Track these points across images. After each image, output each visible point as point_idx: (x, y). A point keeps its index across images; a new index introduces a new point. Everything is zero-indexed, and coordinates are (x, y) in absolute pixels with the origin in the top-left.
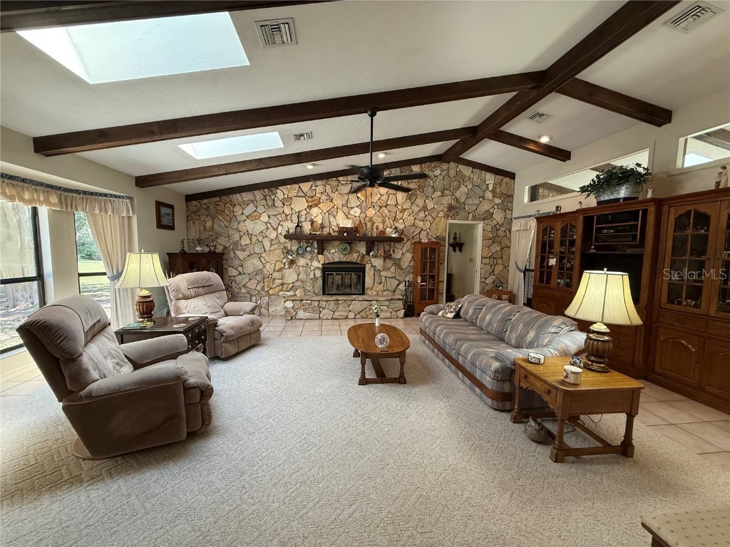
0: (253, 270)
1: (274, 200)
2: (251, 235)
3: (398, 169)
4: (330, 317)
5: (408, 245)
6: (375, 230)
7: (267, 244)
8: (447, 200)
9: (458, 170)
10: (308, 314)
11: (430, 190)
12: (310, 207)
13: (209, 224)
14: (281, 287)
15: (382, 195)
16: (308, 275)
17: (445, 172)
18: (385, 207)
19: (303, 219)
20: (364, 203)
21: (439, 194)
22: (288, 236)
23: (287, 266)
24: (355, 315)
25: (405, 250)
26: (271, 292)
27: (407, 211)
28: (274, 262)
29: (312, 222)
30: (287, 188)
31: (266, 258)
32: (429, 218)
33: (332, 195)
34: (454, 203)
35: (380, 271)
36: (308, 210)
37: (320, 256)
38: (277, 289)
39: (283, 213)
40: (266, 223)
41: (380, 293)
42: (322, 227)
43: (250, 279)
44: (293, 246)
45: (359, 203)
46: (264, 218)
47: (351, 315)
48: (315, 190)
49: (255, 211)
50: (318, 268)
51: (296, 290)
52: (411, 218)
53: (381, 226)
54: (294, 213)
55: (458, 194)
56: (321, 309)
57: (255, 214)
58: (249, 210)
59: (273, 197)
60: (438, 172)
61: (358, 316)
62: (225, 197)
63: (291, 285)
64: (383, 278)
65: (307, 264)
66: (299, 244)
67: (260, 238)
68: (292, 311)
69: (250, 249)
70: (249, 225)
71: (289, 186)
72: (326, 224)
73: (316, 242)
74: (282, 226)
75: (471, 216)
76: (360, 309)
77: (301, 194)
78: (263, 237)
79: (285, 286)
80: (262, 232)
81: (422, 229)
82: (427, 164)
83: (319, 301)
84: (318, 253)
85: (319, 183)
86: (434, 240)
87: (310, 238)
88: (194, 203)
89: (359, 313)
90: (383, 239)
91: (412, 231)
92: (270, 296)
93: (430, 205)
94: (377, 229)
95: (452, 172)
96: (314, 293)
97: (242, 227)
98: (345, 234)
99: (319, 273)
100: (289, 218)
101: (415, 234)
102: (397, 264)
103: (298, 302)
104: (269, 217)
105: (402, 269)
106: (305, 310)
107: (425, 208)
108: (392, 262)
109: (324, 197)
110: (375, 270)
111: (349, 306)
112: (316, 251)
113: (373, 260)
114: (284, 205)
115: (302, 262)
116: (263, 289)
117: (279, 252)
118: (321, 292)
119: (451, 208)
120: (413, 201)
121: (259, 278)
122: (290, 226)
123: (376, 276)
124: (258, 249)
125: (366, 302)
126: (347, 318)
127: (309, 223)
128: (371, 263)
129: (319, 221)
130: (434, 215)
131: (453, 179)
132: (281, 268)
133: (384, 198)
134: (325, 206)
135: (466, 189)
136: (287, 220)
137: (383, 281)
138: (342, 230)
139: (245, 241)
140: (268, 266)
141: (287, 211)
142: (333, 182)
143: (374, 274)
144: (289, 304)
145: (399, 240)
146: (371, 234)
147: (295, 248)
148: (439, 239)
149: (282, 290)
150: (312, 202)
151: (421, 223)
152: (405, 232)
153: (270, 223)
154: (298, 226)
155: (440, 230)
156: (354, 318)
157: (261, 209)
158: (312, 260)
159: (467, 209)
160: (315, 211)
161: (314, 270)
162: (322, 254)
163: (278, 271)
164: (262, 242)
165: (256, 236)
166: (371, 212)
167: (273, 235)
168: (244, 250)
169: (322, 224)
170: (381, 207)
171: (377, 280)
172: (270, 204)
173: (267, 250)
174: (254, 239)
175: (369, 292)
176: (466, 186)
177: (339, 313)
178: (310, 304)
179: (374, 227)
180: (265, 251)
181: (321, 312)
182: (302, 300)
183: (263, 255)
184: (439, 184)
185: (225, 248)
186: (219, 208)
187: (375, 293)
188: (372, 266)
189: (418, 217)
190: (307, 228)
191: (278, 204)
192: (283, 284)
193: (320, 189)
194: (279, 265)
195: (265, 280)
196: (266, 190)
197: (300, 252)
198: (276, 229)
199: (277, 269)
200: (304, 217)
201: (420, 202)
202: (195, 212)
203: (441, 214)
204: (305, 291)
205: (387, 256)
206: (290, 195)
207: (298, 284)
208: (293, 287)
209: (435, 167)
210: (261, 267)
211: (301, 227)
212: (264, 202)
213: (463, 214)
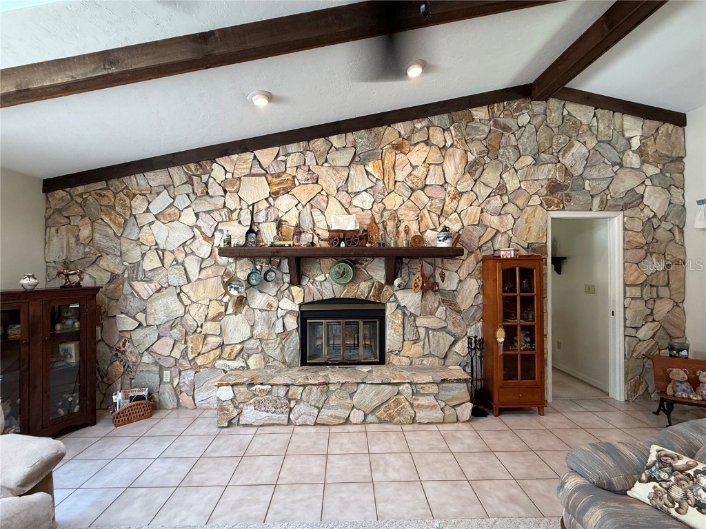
0: (165, 319)
1: (206, 184)
2: (163, 251)
3: (446, 116)
4: (311, 420)
5: (469, 263)
6: (402, 234)
7: (192, 266)
8: (546, 172)
9: (565, 113)
10: (265, 414)
11: (511, 154)
12: (275, 195)
13: (85, 233)
14: (218, 351)
15: (414, 167)
16: (271, 326)
17: (540, 119)
18: (423, 189)
19: (260, 218)
20: (380, 184)
21: (530, 160)
22: (228, 251)
23: (230, 310)
24: (366, 416)
25: (463, 272)
26: (199, 361)
27: (465, 196)
28: (206, 302)
29: (279, 223)
30: (232, 161)
31: (191, 294)
32: (511, 208)
33: (316, 170)
34: (559, 177)
35: (415, 317)
36: (271, 200)
37: (295, 289)
38: (212, 355)
39: (224, 206)
40: (192, 228)
41: (417, 361)
42: (299, 231)
43: (159, 337)
44: (242, 270)
45: (370, 184)
46: (188, 218)
47: (357, 416)
48: (285, 162)
49: (171, 205)
50: (290, 312)
51: (249, 357)
52: (475, 210)
53: (414, 228)
54: (244, 205)
55: (567, 160)
56: (293, 403)
57: (170, 211)
58: (161, 203)
59: (205, 178)
60: (524, 119)
61: (371, 418)
62: (115, 182)
63: (239, 347)
64: (422, 331)
65: (270, 305)
66: (254, 263)
67: (181, 257)
68: (231, 407)
69: (160, 279)
70: (160, 233)
71: (235, 157)
72: (307, 225)
73: (287, 260)
74: (221, 231)
75: (596, 201)
76: (375, 404)
77: (257, 170)
78: (186, 255)
79: (228, 349)
80: (184, 245)
81: (498, 231)
82: (501, 104)
83: (288, 385)
84: (292, 283)
85: (292, 148)
86: (523, 252)
87: (274, 254)
88: (60, 193)
89: (373, 412)
90: (419, 252)
91: (476, 235)
92: (197, 369)
93: (512, 183)
94: (407, 232)
95: (554, 118)
96: (284, 363)
97: (145, 235)
98: (343, 245)
99: (292, 323)
100: (235, 216)
101: (483, 240)
102: (449, 301)
103: (243, 389)
104: (197, 215)
105: (459, 312)
106: (258, 406)
107: (501, 190)
108: (439, 297)
109: (301, 175)
110: (404, 314)
111: (351, 395)
112: (287, 279)
113: (400, 295)
114: (225, 191)
115: (259, 300)
116: (184, 354)
117: (215, 284)
118: (298, 360)
119: (554, 187)
120: (477, 175)
121: (176, 333)
122: (237, 233)
123: (408, 328)
124: (175, 277)
125: (389, 388)
126: (347, 421)
127: (274, 225)
128: (396, 300)
129: (291, 220)
130: (520, 202)
131: (556, 130)
132: (220, 315)
133: (420, 172)
134: (303, 193)
135: (584, 150)
136: (231, 219)
137: (422, 336)
138: (337, 236)
139: (151, 262)
140: (193, 310)
141: (232, 203)
142: (319, 144)
143: (403, 323)
144: (226, 393)
145: (453, 253)
146: (396, 243)
147: (242, 275)
148: (534, 250)
149: (220, 358)
150: (278, 184)
151: (495, 219)
152: (464, 238)
153: (199, 228)
154: (251, 231)
155: (535, 228)
156: (364, 422)
157: (182, 202)
158: (279, 296)
159: (587, 188)
160: (284, 202)
161: (283, 317)
162: (299, 284)
163: (214, 319)
164: (183, 264)
165: (172, 252)
166: (393, 202)
167: (204, 249)
168: (150, 281)
169: (298, 226)
170: (413, 190)
171: (410, 335)
172: (199, 189)
173: (193, 278)
174: (169, 259)
175: (393, 359)
176: (584, 143)
177: (330, 412)
178: (269, 392)
179: (401, 229)
180: (189, 281)
181: (291, 409)
182: (252, 385)
183: (185, 289)
184: (527, 141)
185: (114, 277)
186: (105, 202)
187: (406, 361)
188: (398, 306)
189: (488, 207)
190: (268, 234)
191: (215, 190)
192: (222, 345)
193: (294, 160)
194: (215, 308)
195: (189, 338)
196: (192, 166)
197: (254, 282)
198: (210, 239)
199: (210, 316)
200: (263, 213)
201: (491, 177)
202: (60, 211)
203: (536, 200)
204: (266, 358)
205: (429, 286)
206: (238, 173)
207: (252, 344)
208: (242, 350)
209: (519, 109)
210: (181, 312)
211: (257, 233)
212: (188, 188)
213: (581, 198)
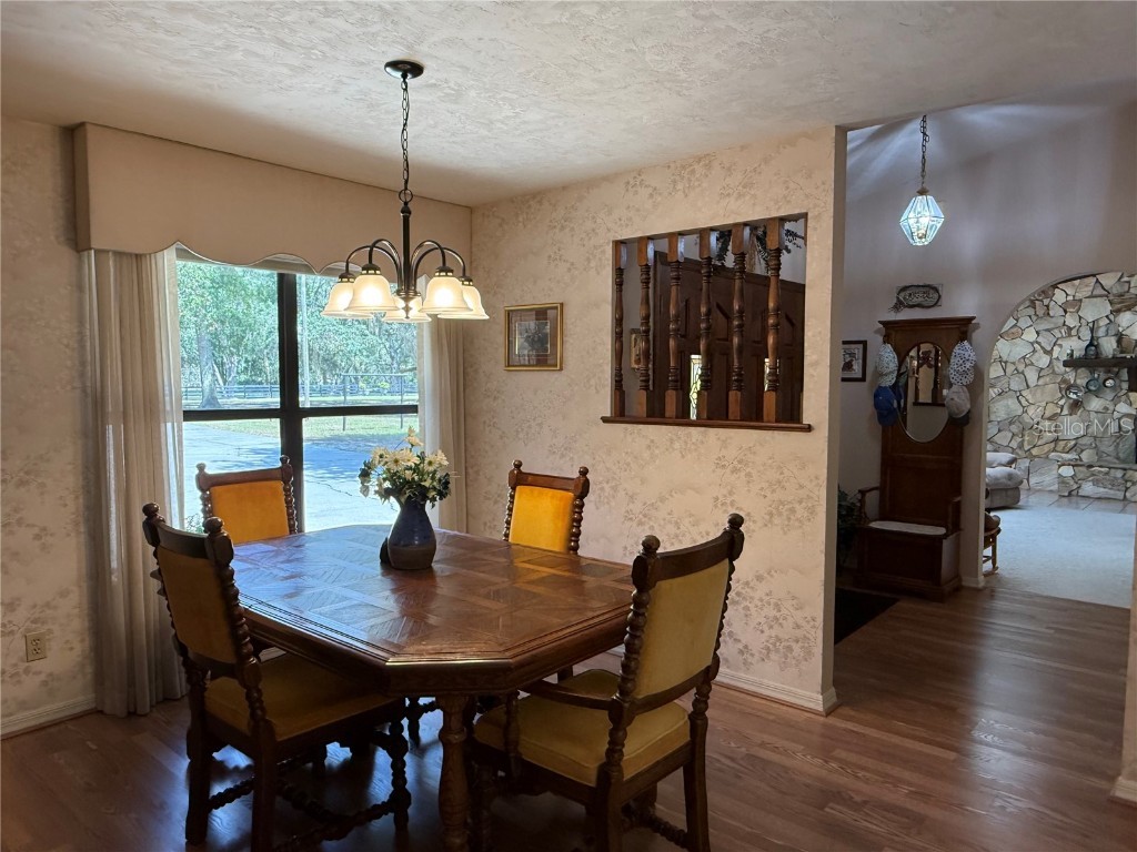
0: (1006, 417)
1: (1047, 306)
2: (1006, 362)
7: (1032, 376)
10: (1102, 490)
12: (1116, 312)
14: (1052, 445)
19: (1101, 332)
22: (1071, 363)
23: (1065, 412)
26: (1035, 452)
28: (1044, 404)
29: (1120, 337)
30: (1074, 285)
31: (1029, 397)
36: (1112, 317)
38: (1046, 448)
39: (1064, 324)
40: (1032, 344)
43: (1000, 431)
44: (1081, 378)
46: (1030, 335)
48: (1129, 282)
49: (1015, 325)
50: (1127, 415)
51: (1082, 451)
54: (1084, 323)
56: (1129, 484)
57: (1014, 330)
59: (1046, 302)
63: (1073, 442)
65: (1106, 409)
66: (1092, 373)
67: (1021, 367)
68: (1072, 482)
69: (1003, 384)
70: (1003, 348)
71: (1077, 283)
73: (1126, 370)
74: (1061, 346)
77: (1099, 291)
78: (1026, 366)
79: (1062, 444)
80: (1024, 358)
83: (1125, 469)
84: (1130, 390)
87: (1113, 365)
92: (1032, 457)
96: (1118, 458)
100: (1074, 332)
103: (1083, 469)
104: (1038, 333)
106: (1096, 483)
112: (1125, 386)
114: (1066, 312)
115: (1095, 404)
116: (1021, 446)
117: (1052, 389)
121: (1014, 428)
122: (1077, 346)
124: (1016, 384)
127: (1114, 339)
129: (1133, 334)
132: (1055, 415)
136: (1070, 335)
139: (996, 371)
140: (1031, 411)
141: (1071, 321)
144: (1067, 471)
147: (1082, 382)
149: (1054, 450)
150: (1120, 303)
153: (1039, 343)
154: (1091, 344)
157: (1024, 322)
158: (1116, 401)
160: (1126, 318)
161: (1119, 419)
163: (1049, 419)
164: (1023, 373)
165: (1014, 363)
167: (1044, 361)
168: (993, 386)
172: (1040, 312)
173: (1032, 384)
174: (1010, 368)
178: (1107, 473)
180: (1028, 387)
181: (1127, 489)
182: (1091, 467)
183: (1024, 393)
190: (1109, 346)
191: (1056, 311)
192: (1056, 440)
194: (1052, 410)
195: (1026, 433)
197: (1093, 388)
198: (1048, 353)
199: (1048, 414)
200: (1103, 329)
204: (1099, 454)
206: (1079, 296)
207: (1085, 441)
208: (1075, 445)
210: (1019, 412)
211: (1096, 347)
212: (1031, 311)
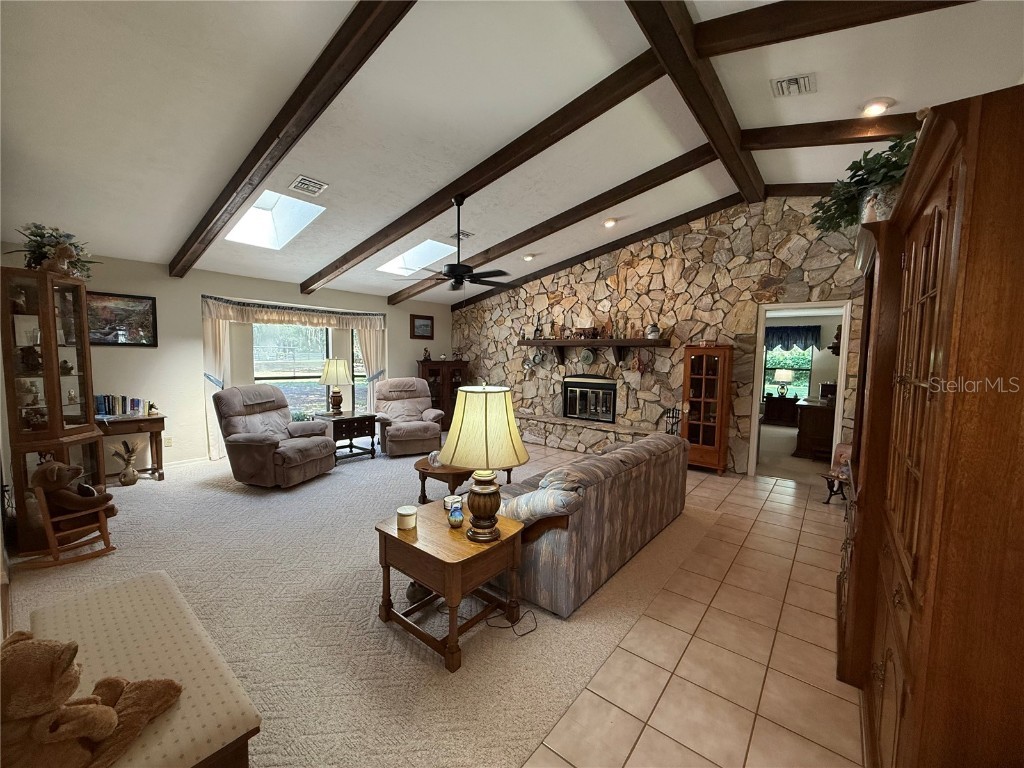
0: (497, 381)
1: (517, 301)
2: (497, 342)
3: (667, 233)
4: (556, 446)
5: (681, 353)
6: (629, 329)
7: (510, 351)
8: (758, 269)
9: (786, 208)
10: (533, 437)
11: (723, 256)
12: (552, 305)
13: (466, 333)
14: (521, 402)
15: (641, 278)
16: (547, 390)
17: (756, 219)
18: (647, 294)
19: (543, 321)
20: (616, 293)
21: (743, 259)
23: (527, 378)
24: (586, 448)
25: (675, 359)
27: (681, 296)
28: (515, 372)
29: (553, 324)
30: (530, 286)
31: (509, 367)
32: (721, 304)
33: (575, 286)
34: (774, 273)
35: (636, 391)
36: (549, 309)
37: (561, 366)
38: (518, 404)
39: (526, 315)
40: (510, 328)
41: (636, 424)
42: (563, 328)
44: (531, 354)
45: (608, 293)
46: (508, 323)
47: (581, 448)
48: (557, 283)
49: (501, 315)
50: (558, 382)
51: (536, 407)
52: (689, 308)
53: (638, 324)
54: (536, 313)
55: (783, 255)
56: (548, 434)
57: (501, 319)
58: (497, 314)
60: (740, 222)
61: (589, 450)
62: (478, 304)
63: (530, 401)
64: (641, 402)
65: (547, 376)
66: (538, 349)
67: (505, 345)
69: (495, 358)
70: (496, 332)
71: (531, 283)
72: (569, 325)
75: (816, 292)
76: (592, 442)
77: (542, 290)
78: (507, 344)
79: (525, 401)
80: (506, 338)
81: (707, 325)
82: (718, 214)
83: (545, 423)
84: (559, 364)
85: (562, 273)
86: (731, 342)
88: (457, 312)
89: (591, 447)
90: (641, 343)
91: (687, 328)
93: (723, 282)
94: (633, 327)
95: (771, 216)
96: (554, 414)
97: (491, 336)
98: (583, 338)
99: (558, 389)
100: (531, 320)
101: (693, 333)
102: (663, 380)
103: (524, 421)
104: (512, 321)
105: (671, 390)
106: (531, 432)
107: (713, 289)
108: (654, 378)
109: (566, 292)
110: (629, 388)
111: (579, 434)
112: (556, 360)
113: (625, 373)
114: (526, 305)
115: (541, 373)
117: (520, 362)
118: (561, 413)
119: (766, 282)
120: (691, 279)
122: (531, 330)
123: (630, 398)
124: (501, 357)
125: (601, 433)
126: (575, 450)
127: (550, 325)
128: (623, 378)
129: (560, 322)
130: (731, 299)
131: (773, 227)
132: (521, 380)
133: (645, 281)
134: (566, 304)
135: (803, 242)
136: (528, 322)
137: (641, 406)
138: (583, 332)
139: (492, 349)
140: (509, 377)
141: (529, 313)
142: (577, 268)
143: (628, 395)
145: (664, 342)
146: (625, 336)
147: (531, 357)
148: (742, 341)
149: (522, 406)
150: (554, 298)
151: (707, 314)
152: (677, 331)
153: (513, 328)
154: (537, 330)
155: (744, 321)
156: (585, 452)
157: (506, 313)
158: (552, 371)
159: (806, 279)
160: (557, 309)
161: (554, 385)
162: (563, 364)
163: (519, 383)
164: (506, 350)
165: (501, 343)
166: (624, 305)
167: (515, 341)
168: (491, 359)
169: (563, 325)
170: (639, 295)
171: (632, 405)
172: (514, 306)
173: (510, 358)
174: (500, 346)
175: (619, 420)
176: (804, 236)
177: (567, 442)
178: (536, 425)
179: (629, 325)
180: (508, 360)
181: (546, 437)
182: (528, 420)
183: (506, 364)
184: (741, 243)
185: (477, 356)
186: (474, 315)
187: (628, 423)
188: (624, 383)
189: (700, 305)
190: (546, 331)
191: (521, 305)
192: (522, 399)
193: (563, 281)
194: (520, 377)
196: (510, 291)
197: (538, 361)
198: (518, 335)
199: (517, 381)
200: (544, 318)
201: (704, 279)
202: (457, 321)
203: (747, 295)
204: (544, 409)
205: (645, 369)
206: (533, 294)
207: (538, 400)
208: (532, 403)
209: (736, 214)
210: (504, 378)
211: (541, 331)
212: (508, 305)
213: (797, 290)
